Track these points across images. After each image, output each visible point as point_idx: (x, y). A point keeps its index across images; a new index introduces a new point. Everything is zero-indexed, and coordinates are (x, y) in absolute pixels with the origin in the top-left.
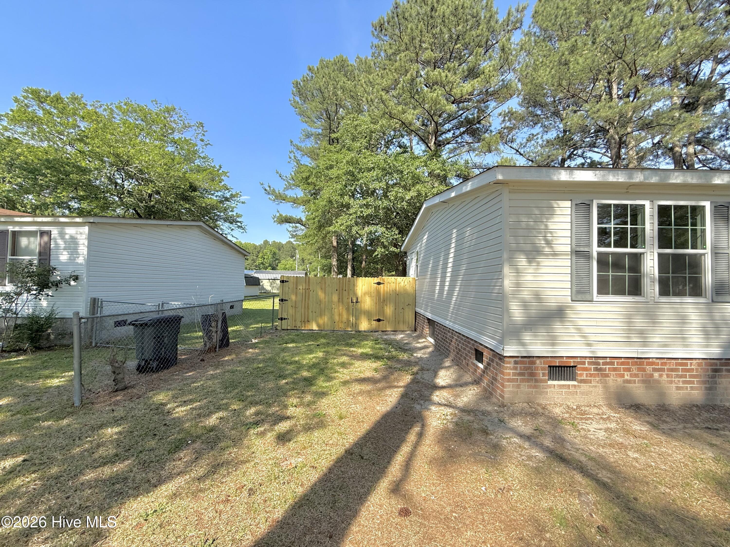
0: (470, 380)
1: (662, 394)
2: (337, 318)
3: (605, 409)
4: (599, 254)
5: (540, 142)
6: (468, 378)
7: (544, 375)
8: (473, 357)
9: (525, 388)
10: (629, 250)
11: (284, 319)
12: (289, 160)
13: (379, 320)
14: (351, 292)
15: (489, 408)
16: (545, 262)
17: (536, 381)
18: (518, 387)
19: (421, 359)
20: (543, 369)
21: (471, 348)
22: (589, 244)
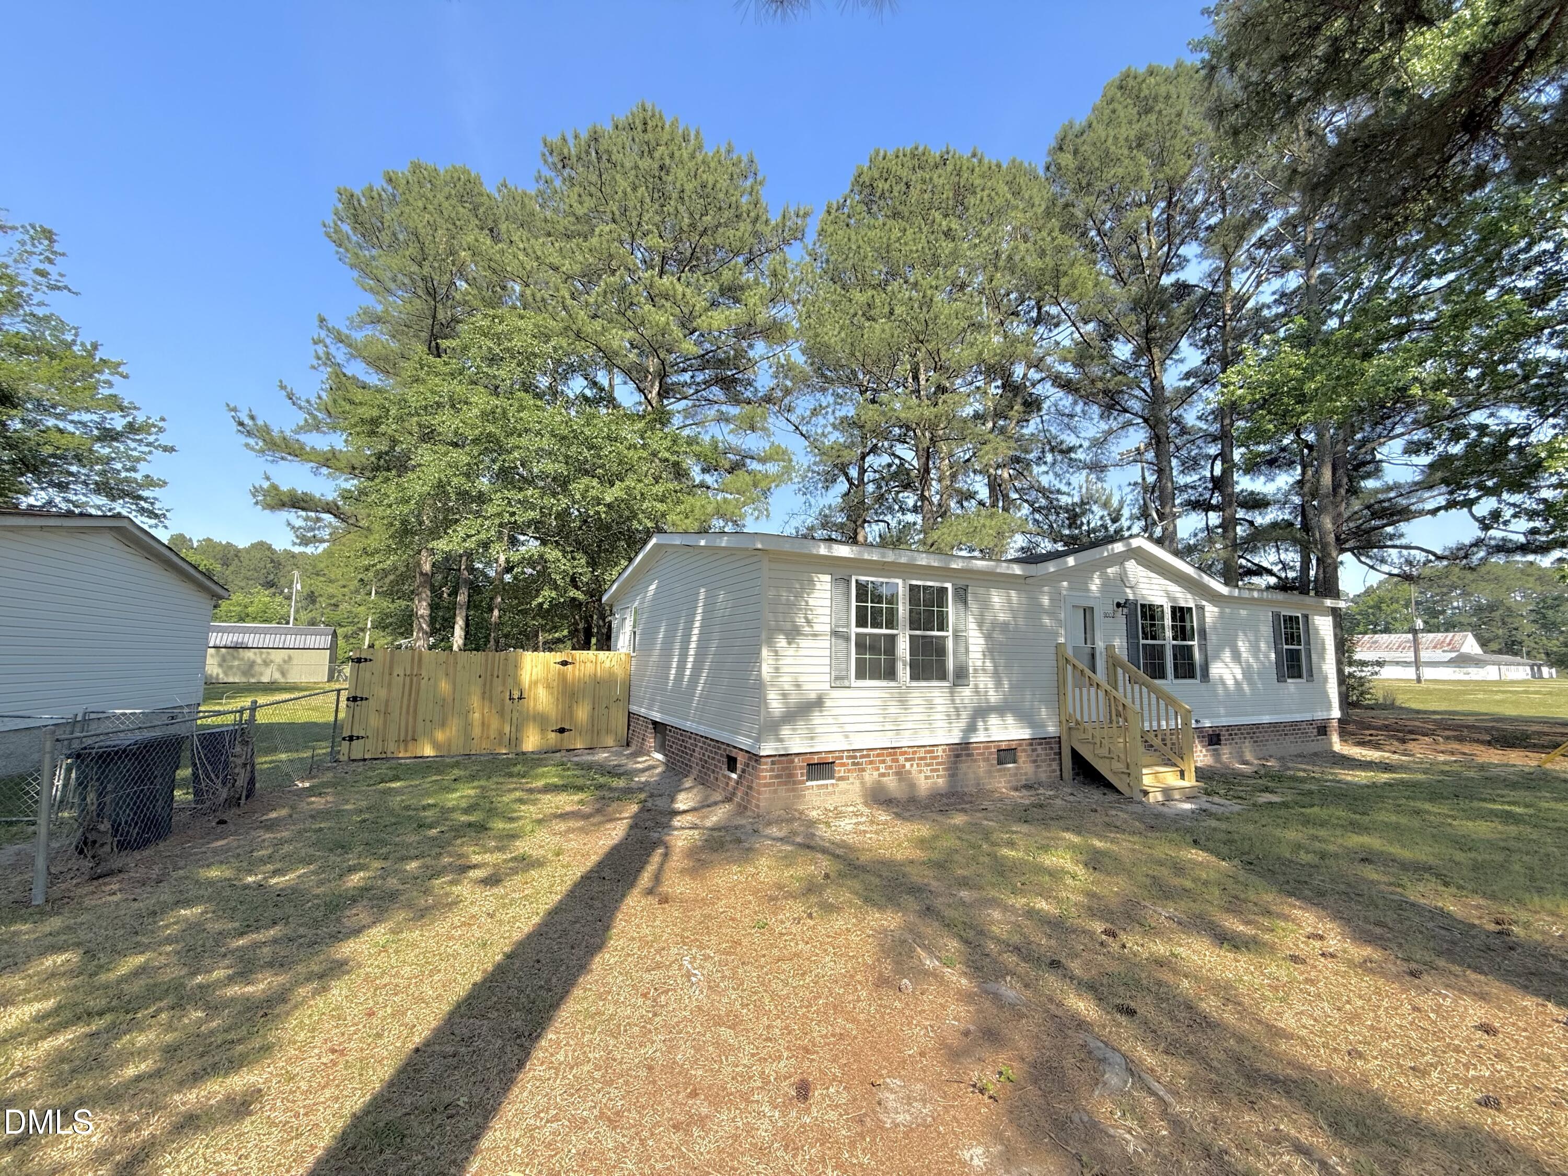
0: (720, 798)
1: (912, 786)
2: (477, 731)
3: (860, 807)
4: (857, 635)
5: (832, 420)
6: (718, 797)
7: (802, 775)
8: (725, 767)
9: (782, 792)
10: (884, 631)
11: (358, 738)
12: (315, 362)
13: (562, 731)
14: (510, 681)
15: (744, 822)
16: (803, 643)
17: (795, 783)
18: (775, 791)
19: (647, 783)
20: (801, 768)
21: (722, 755)
22: (848, 625)
